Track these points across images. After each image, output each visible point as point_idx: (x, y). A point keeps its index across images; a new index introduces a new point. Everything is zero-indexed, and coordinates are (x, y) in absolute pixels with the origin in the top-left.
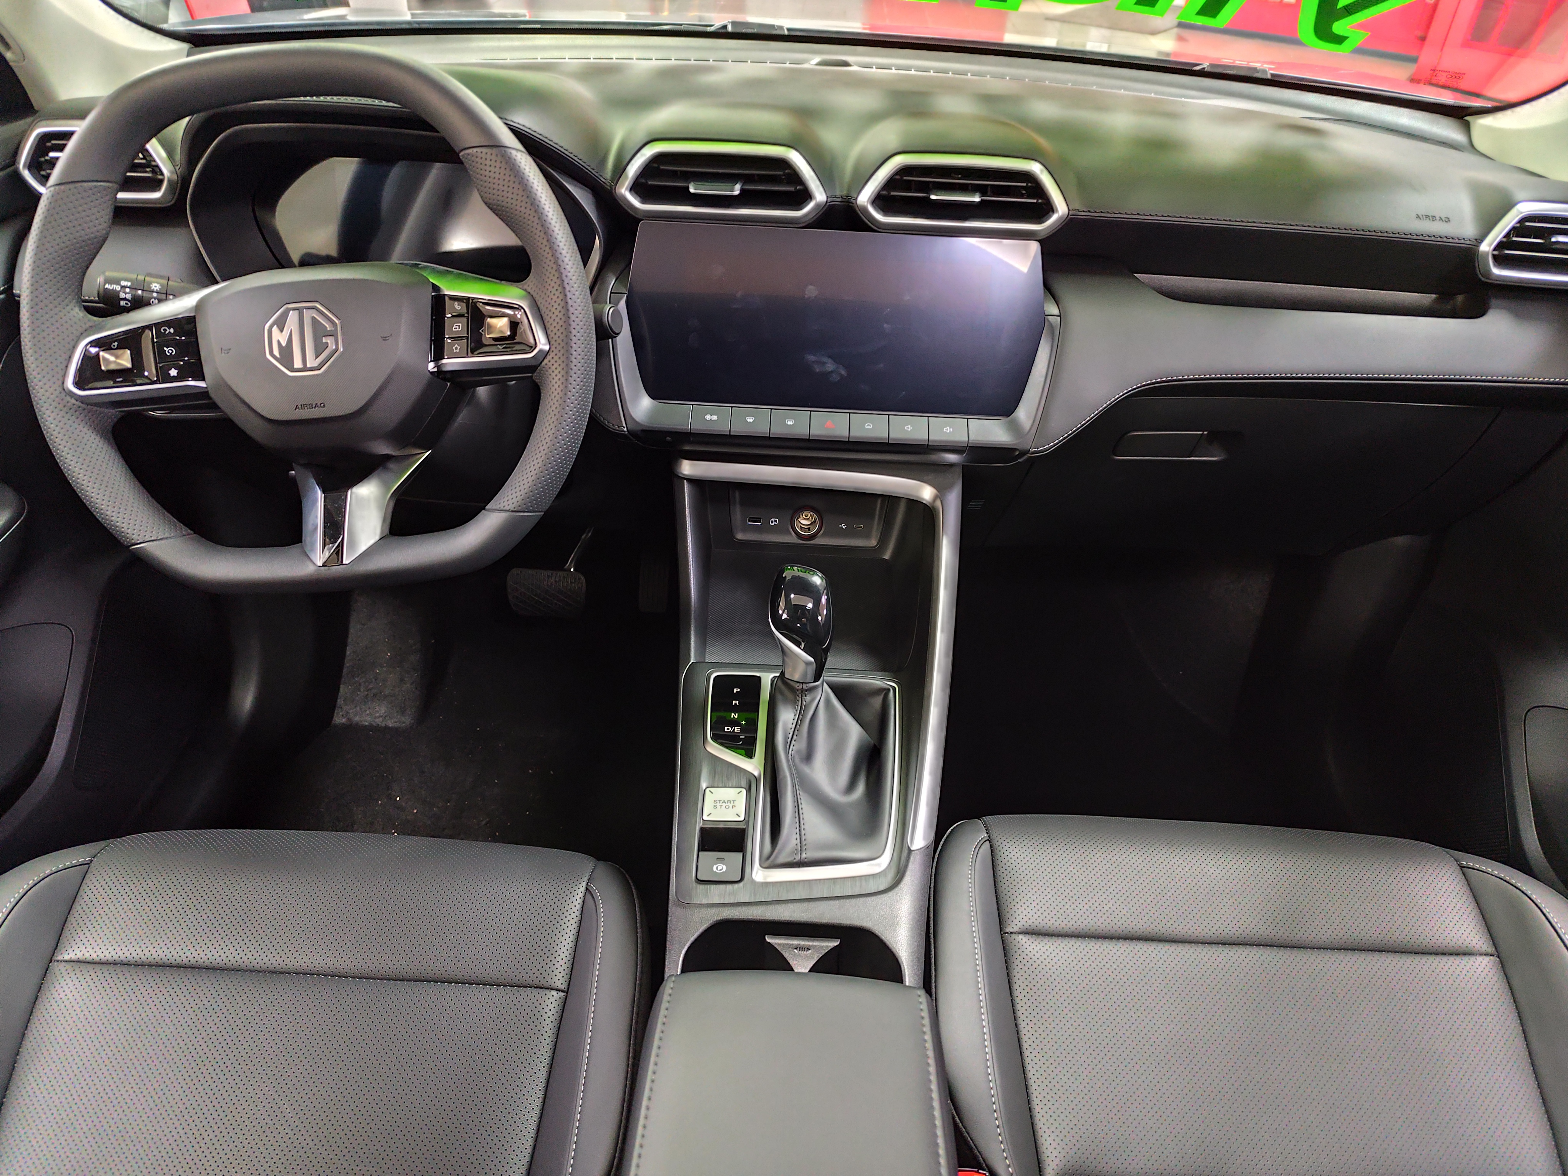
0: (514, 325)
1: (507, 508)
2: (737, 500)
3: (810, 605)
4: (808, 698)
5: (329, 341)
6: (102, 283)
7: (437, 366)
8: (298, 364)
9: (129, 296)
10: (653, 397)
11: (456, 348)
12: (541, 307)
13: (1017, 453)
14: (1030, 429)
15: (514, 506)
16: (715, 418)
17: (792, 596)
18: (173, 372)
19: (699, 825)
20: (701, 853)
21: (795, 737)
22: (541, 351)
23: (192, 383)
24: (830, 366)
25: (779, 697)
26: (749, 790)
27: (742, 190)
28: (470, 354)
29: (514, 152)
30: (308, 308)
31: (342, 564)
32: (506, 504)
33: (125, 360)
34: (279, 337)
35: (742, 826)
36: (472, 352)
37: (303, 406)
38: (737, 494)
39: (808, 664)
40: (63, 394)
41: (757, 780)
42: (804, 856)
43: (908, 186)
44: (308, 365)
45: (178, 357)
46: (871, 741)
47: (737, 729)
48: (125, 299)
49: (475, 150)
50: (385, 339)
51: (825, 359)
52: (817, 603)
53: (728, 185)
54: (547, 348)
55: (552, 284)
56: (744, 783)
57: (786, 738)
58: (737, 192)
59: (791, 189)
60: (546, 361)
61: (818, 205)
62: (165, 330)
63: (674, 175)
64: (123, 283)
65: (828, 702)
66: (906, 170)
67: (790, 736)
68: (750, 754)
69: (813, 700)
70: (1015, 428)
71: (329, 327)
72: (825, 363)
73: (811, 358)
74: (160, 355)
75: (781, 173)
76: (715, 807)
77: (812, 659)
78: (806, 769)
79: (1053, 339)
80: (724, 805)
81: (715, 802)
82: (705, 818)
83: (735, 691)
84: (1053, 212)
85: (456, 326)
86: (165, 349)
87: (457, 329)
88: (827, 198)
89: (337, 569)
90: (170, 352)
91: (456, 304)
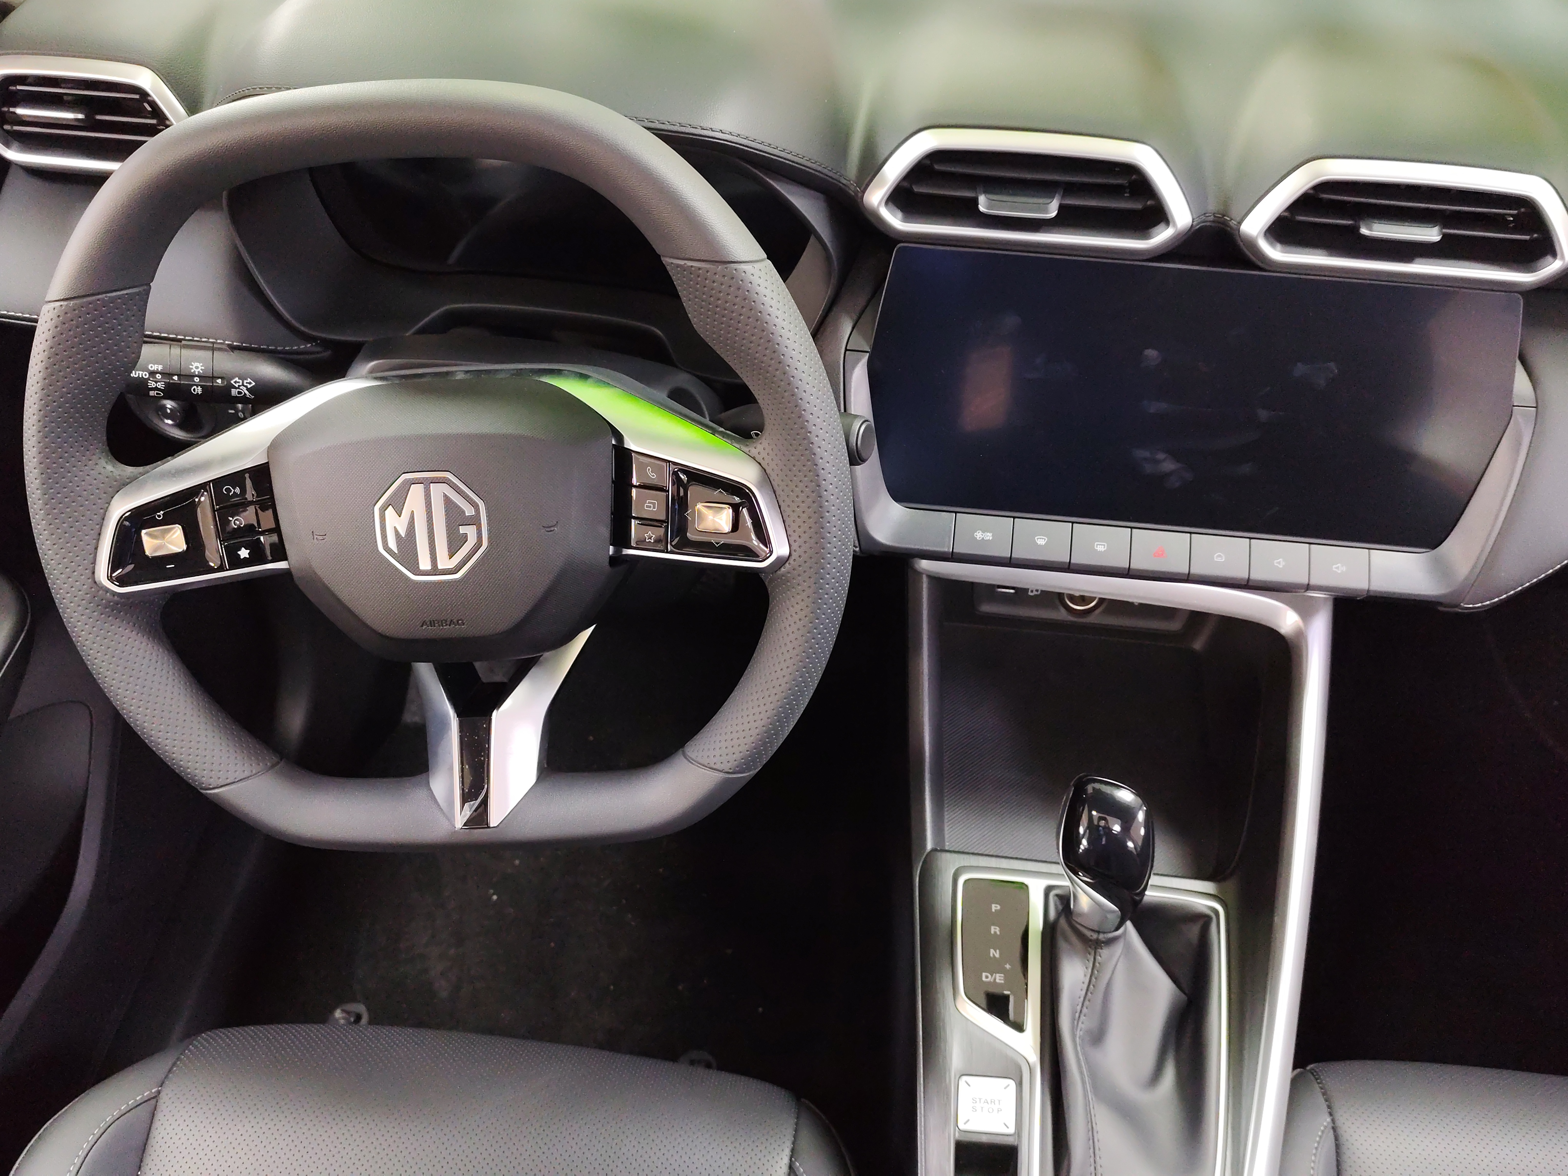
4: (1104, 953)
5: (470, 531)
8: (425, 564)
9: (160, 385)
10: (898, 499)
11: (650, 536)
16: (989, 535)
18: (244, 553)
19: (953, 1137)
21: (1085, 1010)
22: (778, 558)
23: (267, 566)
24: (1169, 466)
25: (1062, 944)
27: (1061, 208)
28: (670, 548)
30: (433, 481)
31: (489, 827)
33: (176, 540)
34: (395, 523)
35: (1011, 1141)
36: (672, 545)
37: (432, 623)
39: (1109, 912)
41: (1032, 1072)
44: (440, 567)
45: (251, 531)
46: (1185, 1000)
48: (156, 389)
49: (690, 263)
50: (548, 529)
51: (1161, 456)
52: (1130, 825)
53: (1040, 203)
56: (1013, 1072)
57: (1074, 1012)
58: (1053, 214)
59: (1138, 206)
61: (1177, 232)
62: (228, 490)
63: (957, 180)
64: (152, 365)
67: (1079, 1008)
68: (1017, 1023)
70: (1442, 569)
71: (469, 511)
72: (1157, 462)
73: (1141, 453)
74: (223, 526)
75: (1124, 183)
76: (974, 1110)
77: (1116, 909)
80: (987, 1108)
81: (974, 1101)
82: (962, 1126)
83: (994, 908)
84: (1554, 255)
85: (649, 503)
86: (231, 519)
87: (650, 507)
88: (1193, 219)
89: (479, 834)
90: (238, 523)
91: (649, 470)
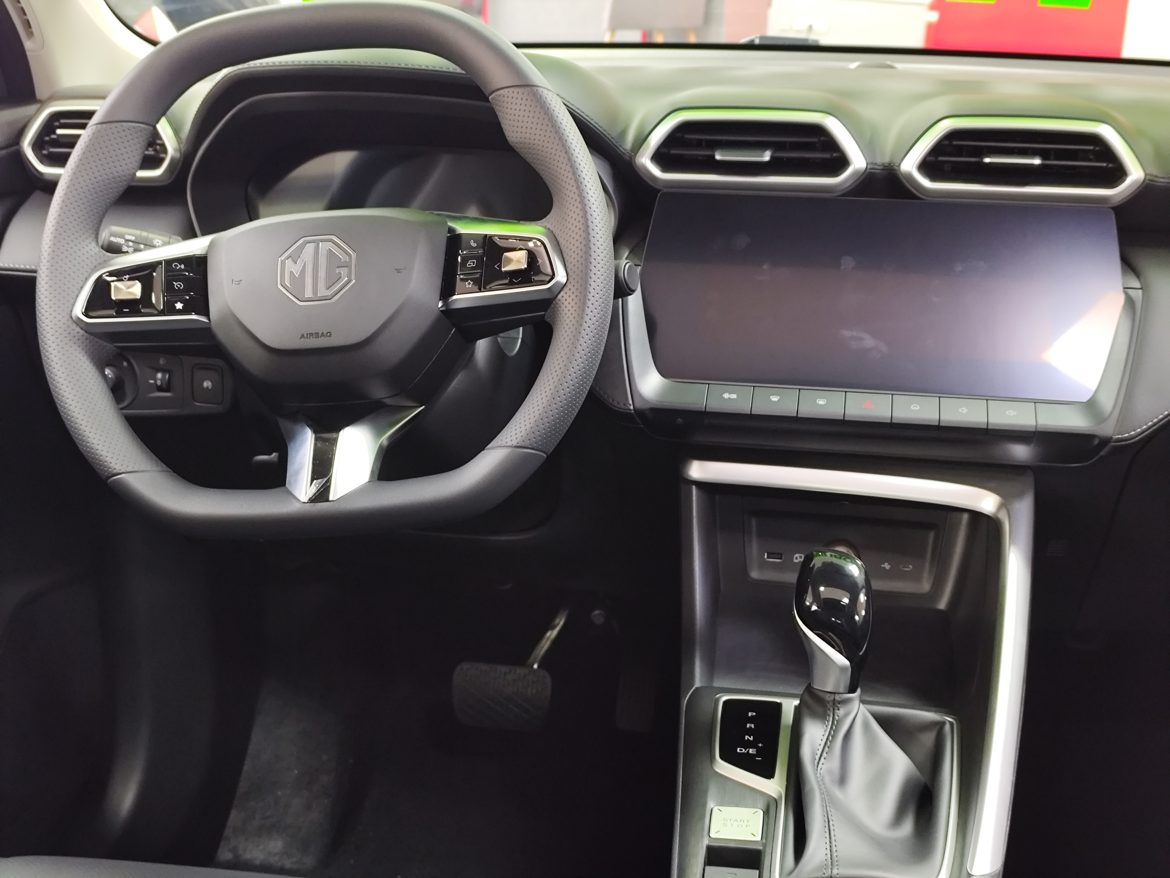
0: (532, 257)
1: (510, 444)
2: (754, 529)
3: (846, 601)
4: (841, 712)
5: (344, 271)
6: (107, 236)
7: (445, 304)
8: (309, 294)
9: (130, 250)
10: (663, 373)
11: (469, 285)
12: (561, 241)
13: (1096, 442)
14: (1111, 413)
15: (517, 441)
16: (734, 396)
17: (822, 589)
18: (179, 306)
19: (706, 842)
20: (708, 869)
21: (825, 754)
22: (557, 283)
23: (194, 317)
24: (871, 342)
26: (766, 813)
27: (772, 157)
28: (482, 290)
29: (545, 91)
30: (322, 241)
31: (328, 501)
32: (508, 440)
33: (135, 290)
34: (292, 268)
35: (759, 847)
36: (485, 288)
38: (754, 522)
39: (843, 669)
40: (70, 321)
41: (776, 802)
42: (835, 871)
43: (959, 151)
44: (320, 296)
45: (186, 291)
46: (923, 779)
47: (751, 751)
49: (506, 90)
50: (398, 271)
51: (863, 335)
52: (854, 599)
53: (758, 152)
54: (564, 280)
55: (575, 216)
56: (762, 803)
57: (814, 754)
58: (766, 160)
59: (827, 156)
60: (562, 293)
61: (855, 172)
62: (176, 266)
63: (699, 144)
64: (128, 237)
65: (866, 726)
66: (954, 135)
67: (819, 753)
68: (769, 774)
69: (847, 715)
70: (1093, 412)
71: (345, 259)
72: (862, 340)
73: (847, 333)
74: (169, 288)
75: (816, 140)
76: (726, 825)
77: (847, 662)
78: (837, 792)
79: (1133, 320)
80: (736, 824)
81: (725, 820)
82: (713, 835)
83: (750, 714)
84: (1126, 176)
85: (470, 262)
86: (174, 283)
87: (471, 265)
88: (867, 164)
89: (321, 506)
90: (179, 286)
91: (472, 242)
